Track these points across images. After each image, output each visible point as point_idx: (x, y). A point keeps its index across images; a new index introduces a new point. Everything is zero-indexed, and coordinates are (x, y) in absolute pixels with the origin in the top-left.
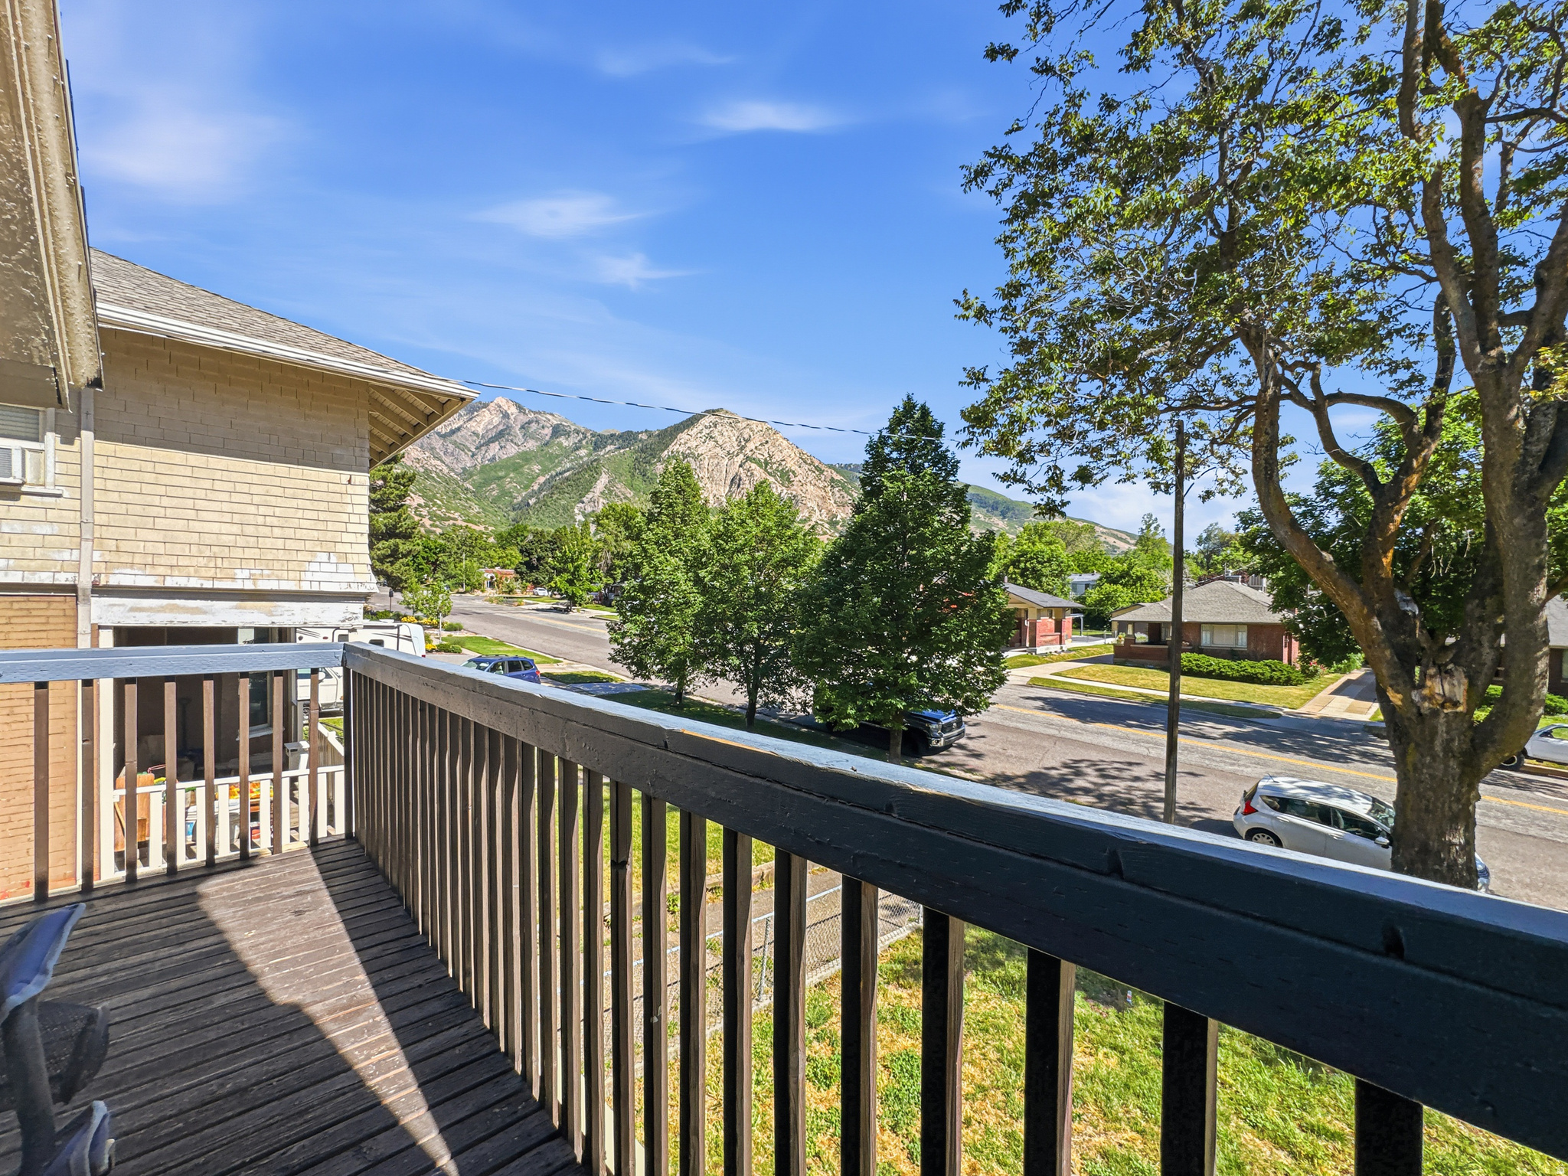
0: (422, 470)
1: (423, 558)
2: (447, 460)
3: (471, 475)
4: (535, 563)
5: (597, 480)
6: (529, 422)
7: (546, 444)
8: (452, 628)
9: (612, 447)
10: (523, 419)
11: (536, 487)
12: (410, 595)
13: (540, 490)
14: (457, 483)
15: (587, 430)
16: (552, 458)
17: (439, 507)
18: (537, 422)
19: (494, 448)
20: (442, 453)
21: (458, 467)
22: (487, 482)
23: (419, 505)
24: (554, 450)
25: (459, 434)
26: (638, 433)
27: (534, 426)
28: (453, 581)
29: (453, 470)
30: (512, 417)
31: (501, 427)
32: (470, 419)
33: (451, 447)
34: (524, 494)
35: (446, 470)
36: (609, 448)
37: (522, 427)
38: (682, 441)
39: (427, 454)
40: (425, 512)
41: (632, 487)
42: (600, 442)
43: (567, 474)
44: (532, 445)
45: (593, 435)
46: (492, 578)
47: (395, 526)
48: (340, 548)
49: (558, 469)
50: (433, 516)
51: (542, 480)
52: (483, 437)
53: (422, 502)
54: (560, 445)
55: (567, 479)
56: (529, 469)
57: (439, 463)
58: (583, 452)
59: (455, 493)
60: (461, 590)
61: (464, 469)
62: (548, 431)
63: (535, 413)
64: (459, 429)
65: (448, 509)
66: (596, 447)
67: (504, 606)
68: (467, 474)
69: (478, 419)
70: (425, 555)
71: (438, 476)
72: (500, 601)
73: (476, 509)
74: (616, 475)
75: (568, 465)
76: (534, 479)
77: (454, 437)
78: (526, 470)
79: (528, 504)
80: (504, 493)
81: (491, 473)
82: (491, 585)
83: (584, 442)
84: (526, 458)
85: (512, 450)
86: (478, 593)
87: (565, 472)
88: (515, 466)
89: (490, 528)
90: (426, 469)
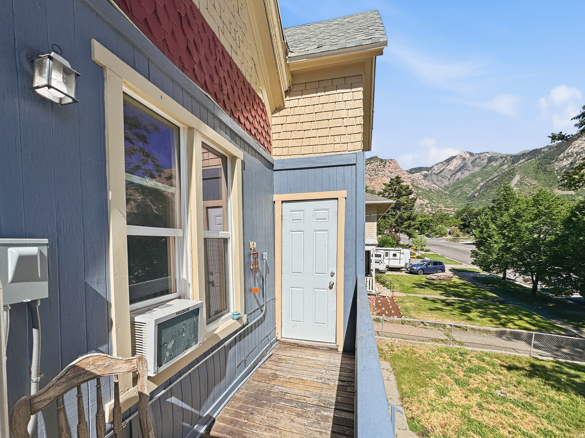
0: (428, 189)
1: (424, 225)
2: (438, 183)
3: (448, 188)
4: (467, 224)
5: (512, 179)
6: (476, 159)
7: (484, 168)
8: (427, 251)
9: (523, 160)
10: (473, 158)
11: (478, 188)
12: (414, 239)
13: (481, 189)
14: (442, 192)
15: (507, 155)
16: (486, 173)
17: (435, 203)
18: (480, 158)
19: (459, 174)
20: (436, 181)
21: (443, 186)
22: (455, 189)
23: (427, 203)
24: (489, 169)
25: (443, 172)
26: (542, 149)
27: (478, 160)
28: (435, 233)
29: (440, 187)
30: (467, 159)
31: (462, 165)
32: (448, 165)
33: (440, 178)
34: (472, 192)
35: (437, 188)
36: (521, 161)
37: (472, 162)
38: (577, 145)
39: (430, 183)
40: (429, 206)
41: (536, 179)
42: (515, 159)
43: (495, 179)
44: (477, 169)
45: (511, 157)
46: (450, 231)
47: (410, 216)
48: (372, 235)
49: (490, 178)
50: (432, 207)
51: (482, 184)
52: (453, 171)
53: (428, 202)
54: (492, 166)
55: (495, 181)
56: (475, 180)
57: (435, 185)
58: (505, 167)
59: (441, 197)
60: (437, 236)
61: (445, 186)
62: (486, 161)
63: (478, 154)
64: (443, 170)
65: (438, 203)
66: (513, 162)
67: (452, 242)
68: (446, 188)
69: (451, 164)
70: (425, 223)
71: (435, 191)
72: (451, 240)
73: (450, 201)
74: (526, 173)
75: (496, 175)
76: (477, 184)
77: (441, 174)
78: (474, 181)
79: (474, 196)
80: (463, 193)
81: (458, 185)
82: (450, 234)
83: (506, 162)
84: (474, 176)
85: (467, 174)
86: (444, 237)
87: (494, 178)
88: (468, 181)
89: (456, 209)
90: (430, 189)
